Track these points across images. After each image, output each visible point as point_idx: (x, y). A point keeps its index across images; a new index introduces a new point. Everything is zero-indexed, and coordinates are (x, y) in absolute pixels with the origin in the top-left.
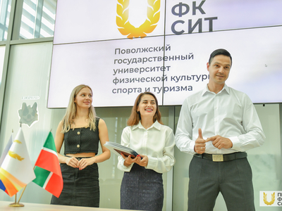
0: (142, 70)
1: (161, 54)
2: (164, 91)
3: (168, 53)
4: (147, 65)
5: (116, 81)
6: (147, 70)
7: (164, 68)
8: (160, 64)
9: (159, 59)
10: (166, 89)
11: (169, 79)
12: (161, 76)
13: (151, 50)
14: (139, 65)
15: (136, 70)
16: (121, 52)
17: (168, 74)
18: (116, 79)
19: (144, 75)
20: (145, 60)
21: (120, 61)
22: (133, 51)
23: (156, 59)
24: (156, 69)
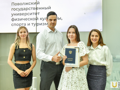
0: (26, 14)
1: (35, 6)
2: (37, 25)
3: (38, 6)
4: (28, 11)
5: (13, 20)
6: (28, 14)
7: (37, 13)
8: (35, 11)
9: (34, 9)
10: (38, 24)
11: (39, 19)
12: (35, 18)
13: (30, 4)
14: (24, 12)
15: (23, 14)
16: (15, 4)
17: (39, 16)
18: (13, 19)
19: (27, 17)
20: (27, 9)
21: (14, 9)
22: (21, 4)
23: (33, 9)
24: (33, 14)
